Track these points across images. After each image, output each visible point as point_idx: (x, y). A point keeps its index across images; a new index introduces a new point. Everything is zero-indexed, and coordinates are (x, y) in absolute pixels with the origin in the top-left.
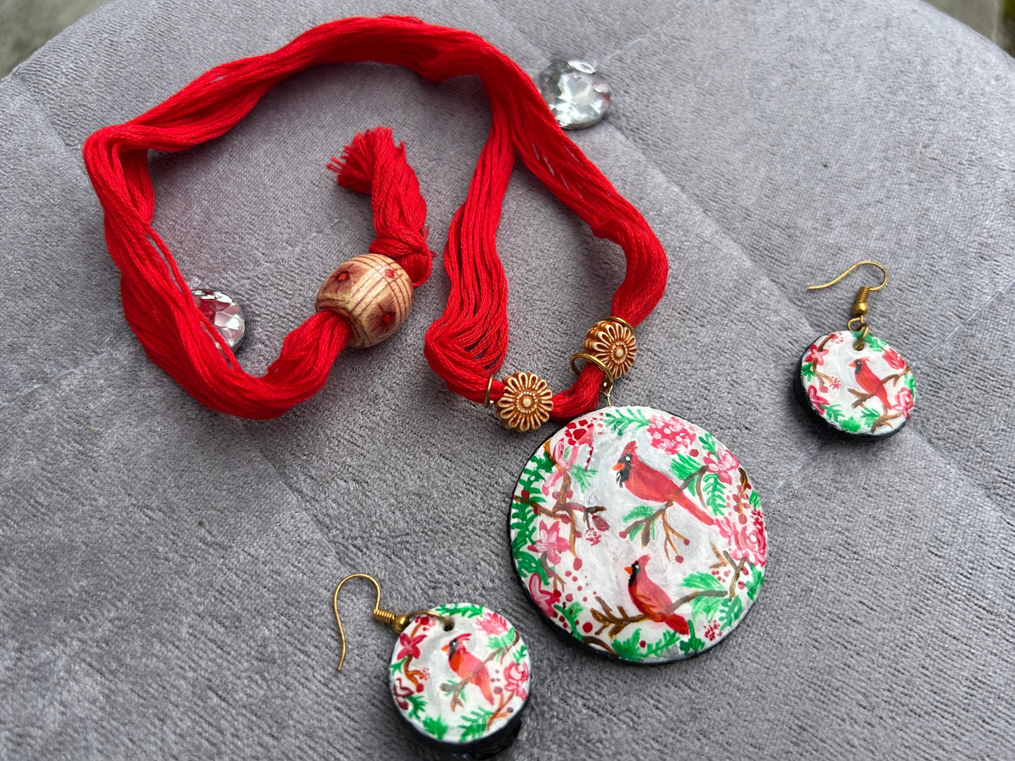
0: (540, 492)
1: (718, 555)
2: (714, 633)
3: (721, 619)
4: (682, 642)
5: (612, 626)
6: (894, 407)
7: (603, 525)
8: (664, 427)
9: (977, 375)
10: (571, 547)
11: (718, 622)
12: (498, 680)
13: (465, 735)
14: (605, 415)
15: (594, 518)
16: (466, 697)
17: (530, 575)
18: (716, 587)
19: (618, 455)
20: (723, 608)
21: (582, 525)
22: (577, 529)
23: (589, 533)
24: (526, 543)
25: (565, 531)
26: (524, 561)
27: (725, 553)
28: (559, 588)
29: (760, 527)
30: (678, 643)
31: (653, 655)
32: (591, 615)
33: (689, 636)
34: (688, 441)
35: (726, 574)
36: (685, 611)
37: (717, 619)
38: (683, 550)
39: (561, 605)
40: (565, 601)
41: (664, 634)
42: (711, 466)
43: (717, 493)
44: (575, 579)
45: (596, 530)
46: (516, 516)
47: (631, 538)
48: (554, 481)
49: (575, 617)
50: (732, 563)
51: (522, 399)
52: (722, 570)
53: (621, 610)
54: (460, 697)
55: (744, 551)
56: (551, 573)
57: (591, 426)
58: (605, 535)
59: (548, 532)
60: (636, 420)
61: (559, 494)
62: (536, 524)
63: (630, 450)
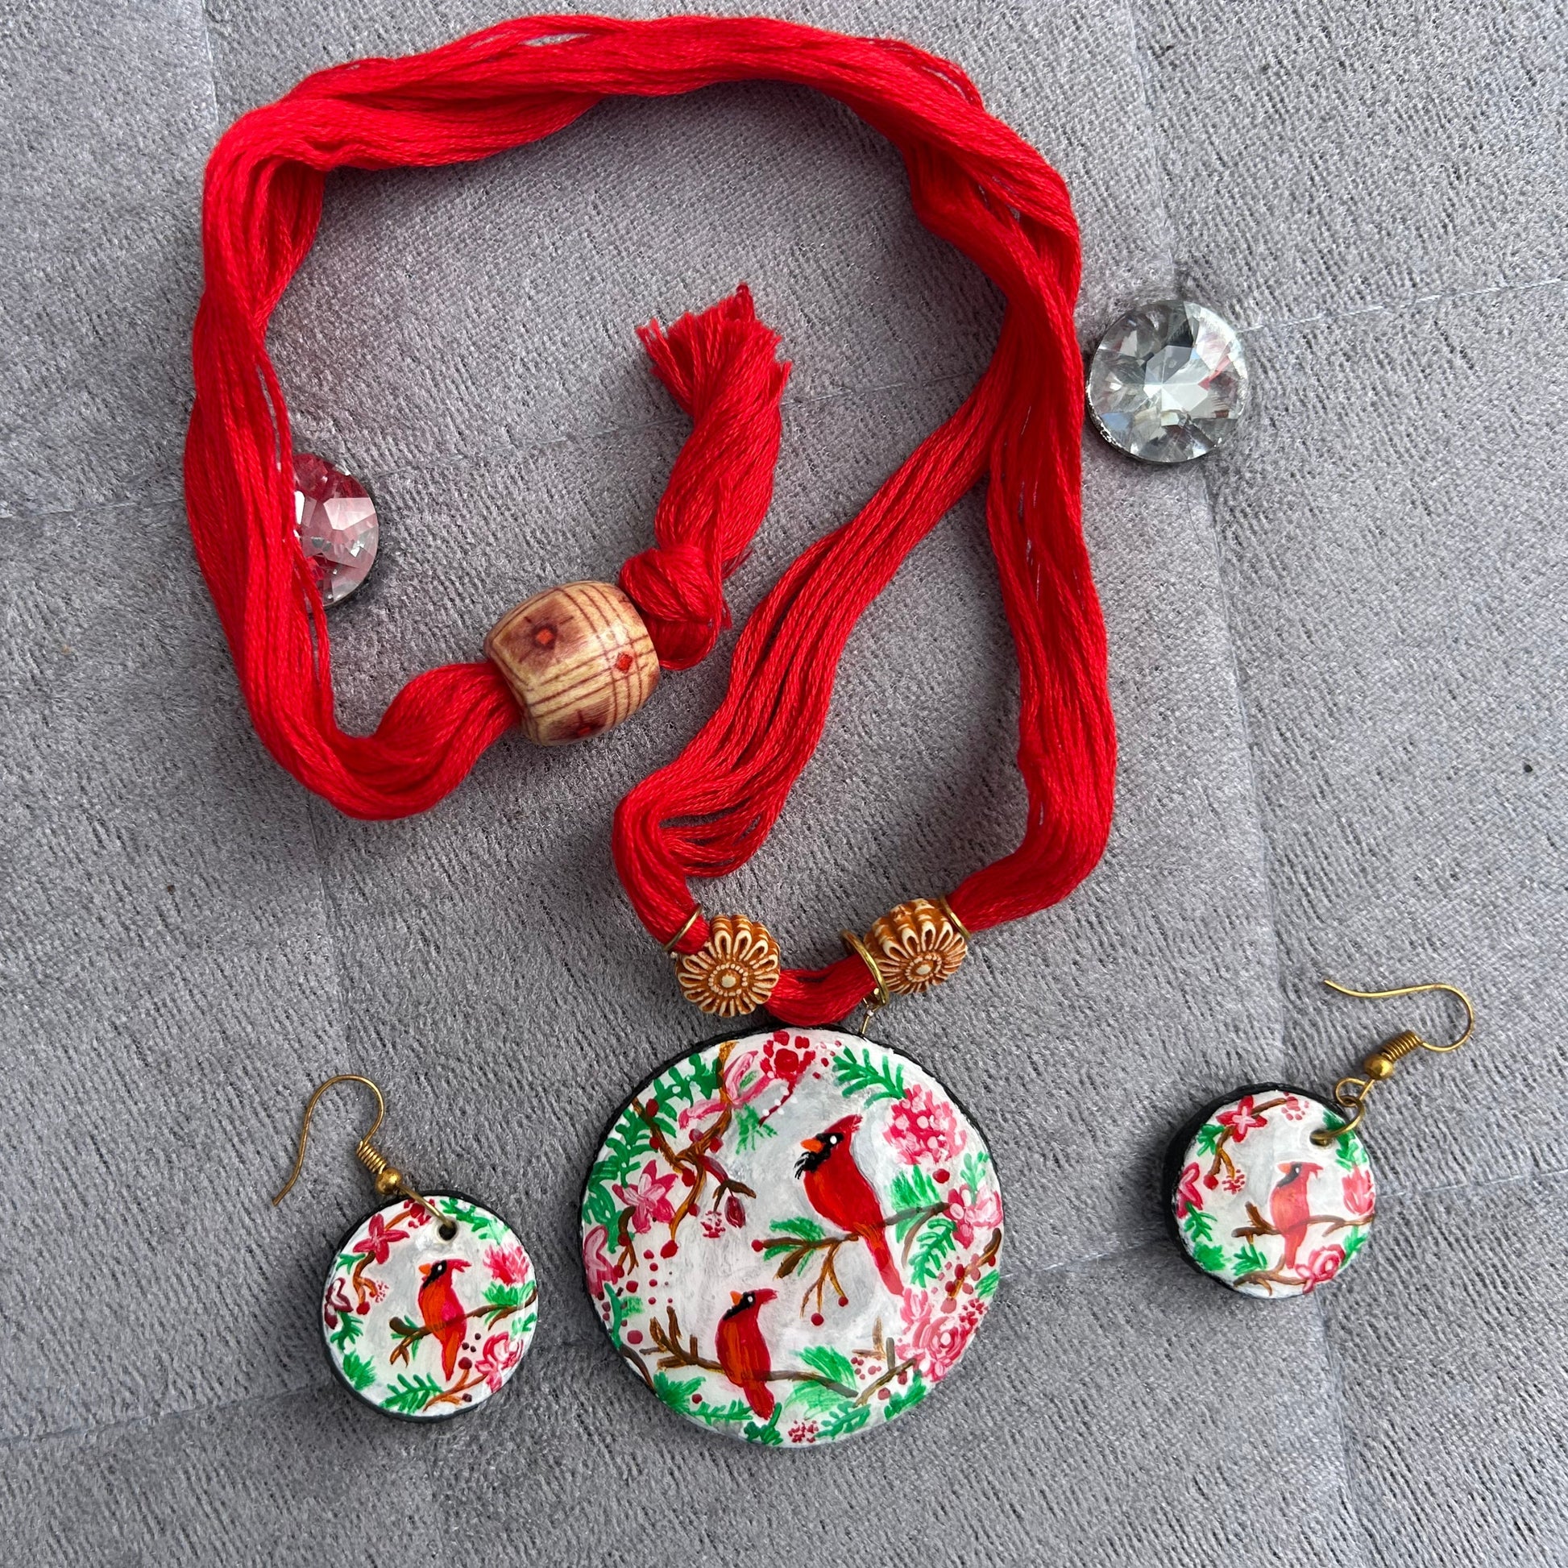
0: (674, 1117)
1: (877, 1340)
2: (803, 1436)
3: (825, 1423)
4: (752, 1425)
5: (669, 1354)
6: (1298, 1267)
7: (736, 1215)
8: (922, 1113)
10: (673, 1222)
11: (819, 1425)
12: (473, 1350)
13: (390, 1402)
14: (842, 1048)
15: (731, 1200)
16: (418, 1352)
17: (595, 1224)
18: (846, 1381)
19: (823, 1127)
20: (838, 1411)
21: (706, 1201)
22: (697, 1202)
23: (710, 1217)
24: (614, 1178)
25: (679, 1194)
26: (598, 1201)
27: (891, 1342)
28: (626, 1266)
29: (968, 1326)
30: (745, 1423)
31: (702, 1419)
32: (648, 1325)
33: (767, 1423)
34: (945, 1153)
35: (872, 1371)
36: (780, 1390)
37: (819, 1421)
38: (830, 1308)
39: (615, 1289)
40: (624, 1287)
41: (734, 1403)
42: (956, 1209)
43: (936, 1252)
44: (654, 1268)
45: (723, 1218)
46: (621, 1129)
47: (767, 1257)
48: (706, 1112)
49: (626, 1315)
50: (891, 1361)
51: (723, 973)
52: (870, 1362)
53: (694, 1342)
54: (409, 1349)
55: (920, 1351)
56: (625, 1240)
57: (810, 1056)
58: (731, 1232)
59: (654, 1182)
60: (886, 1081)
61: (700, 1136)
62: (645, 1159)
63: (845, 1128)
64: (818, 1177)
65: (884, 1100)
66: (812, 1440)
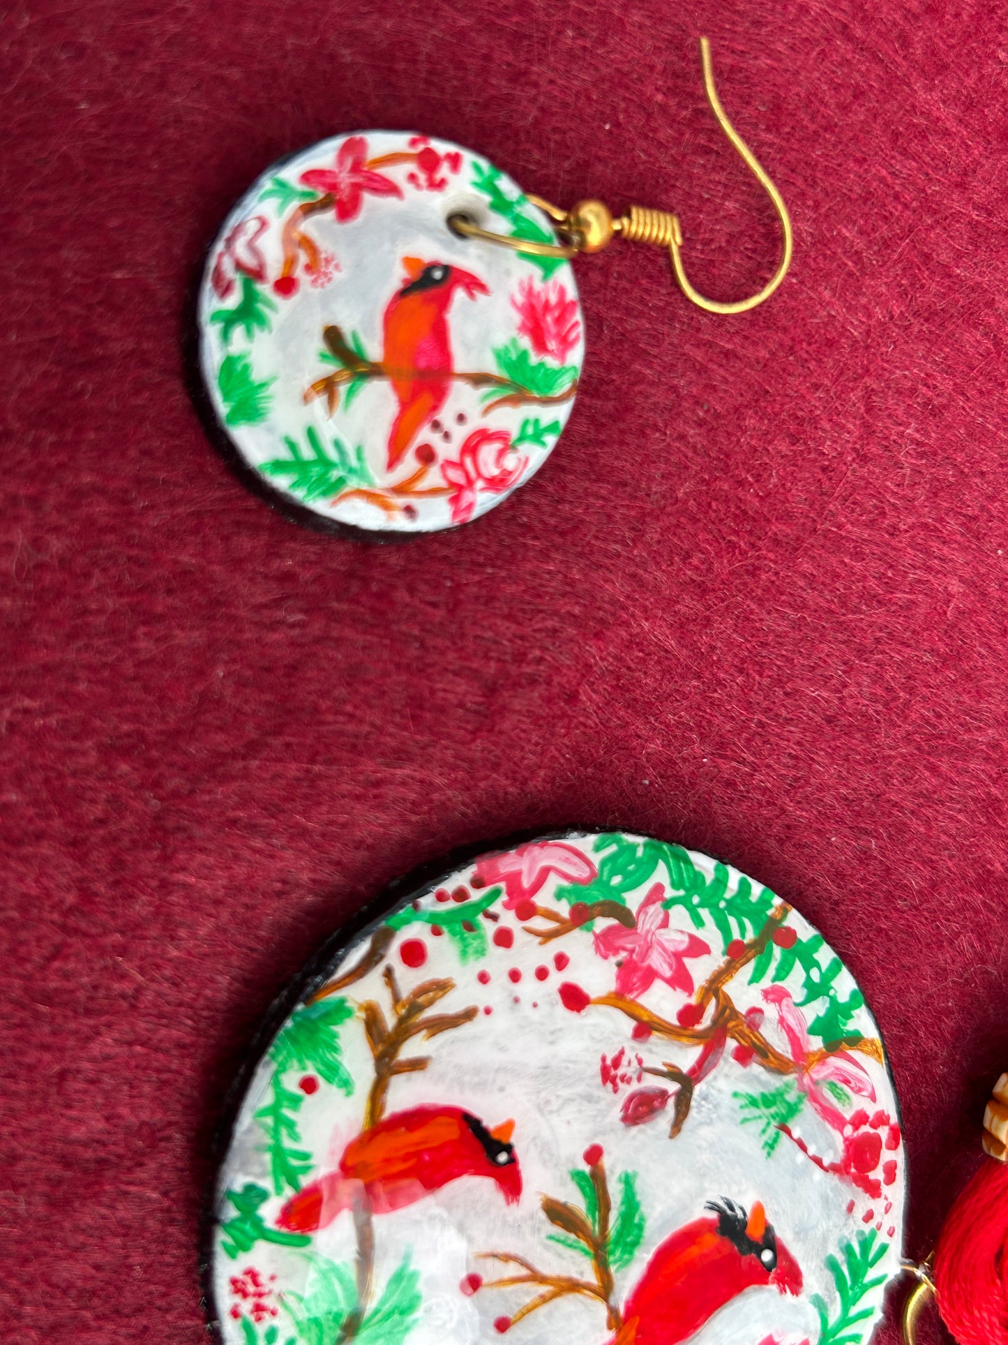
0: (777, 978)
2: (245, 1295)
3: (272, 1334)
4: (263, 1196)
5: (390, 1021)
10: (620, 998)
11: (268, 1319)
14: (887, 1240)
15: (663, 1095)
17: (596, 859)
19: (784, 1234)
21: (659, 1053)
22: (655, 1037)
23: (635, 1063)
24: (674, 885)
25: (664, 1002)
26: (633, 859)
28: (538, 923)
30: (266, 1184)
31: (268, 1099)
32: (441, 976)
33: (269, 1224)
36: (338, 1240)
37: (276, 1322)
38: (492, 1303)
39: (496, 908)
40: (502, 923)
41: (305, 1156)
44: (542, 974)
45: (635, 1087)
46: (744, 889)
47: (577, 1176)
48: (790, 1031)
49: (453, 933)
53: (418, 1065)
56: (581, 916)
57: (873, 1190)
58: (614, 1103)
59: (678, 956)
60: (845, 1321)
61: (754, 1026)
62: (711, 935)
63: (784, 1271)
64: (710, 1241)
65: (816, 1325)
66: (235, 1314)
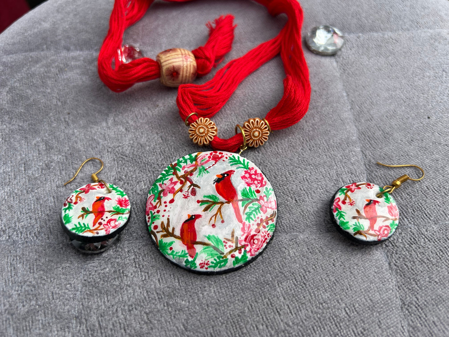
0: (181, 167)
1: (233, 236)
2: (204, 266)
3: (212, 263)
4: (187, 260)
5: (165, 233)
6: (375, 231)
7: (194, 193)
8: (253, 174)
9: (441, 248)
10: (175, 193)
11: (209, 263)
12: (104, 220)
13: (73, 229)
14: (232, 155)
15: (193, 188)
16: (87, 217)
17: (152, 194)
18: (221, 248)
19: (223, 172)
20: (217, 259)
21: (186, 188)
22: (183, 189)
23: (186, 193)
24: (160, 182)
25: (178, 186)
26: (154, 188)
27: (237, 238)
28: (158, 206)
29: (264, 240)
30: (185, 259)
31: (172, 256)
32: (161, 223)
33: (192, 259)
34: (259, 185)
35: (230, 246)
36: (198, 248)
37: (210, 261)
38: (218, 223)
39: (153, 212)
40: (156, 212)
41: (183, 251)
42: (261, 201)
43: (254, 212)
44: (166, 206)
45: (190, 193)
46: (165, 170)
47: (201, 205)
48: (190, 166)
49: (155, 220)
50: (237, 244)
51: (200, 128)
52: (229, 243)
53: (173, 229)
54: (85, 216)
55: (246, 243)
56: (159, 198)
57: (222, 156)
58: (191, 197)
59: (171, 183)
60: (244, 164)
61: (187, 172)
62: (170, 177)
63: (230, 173)
64: (219, 184)
65: (242, 169)
